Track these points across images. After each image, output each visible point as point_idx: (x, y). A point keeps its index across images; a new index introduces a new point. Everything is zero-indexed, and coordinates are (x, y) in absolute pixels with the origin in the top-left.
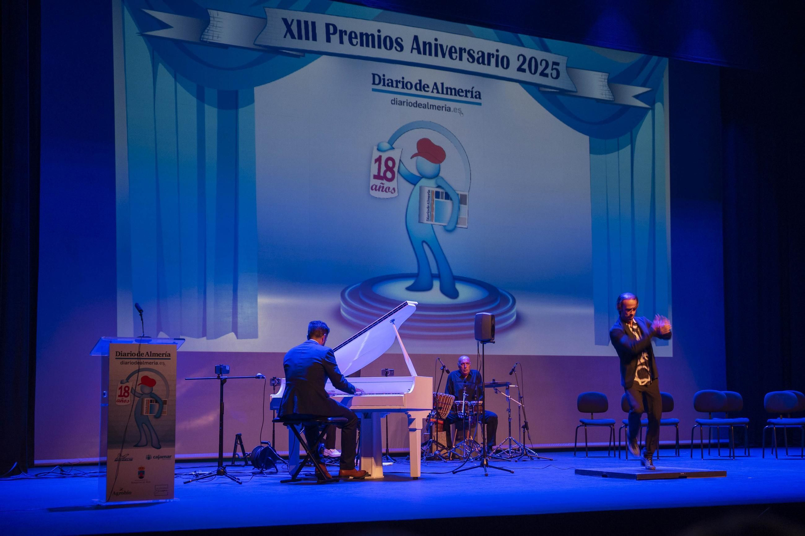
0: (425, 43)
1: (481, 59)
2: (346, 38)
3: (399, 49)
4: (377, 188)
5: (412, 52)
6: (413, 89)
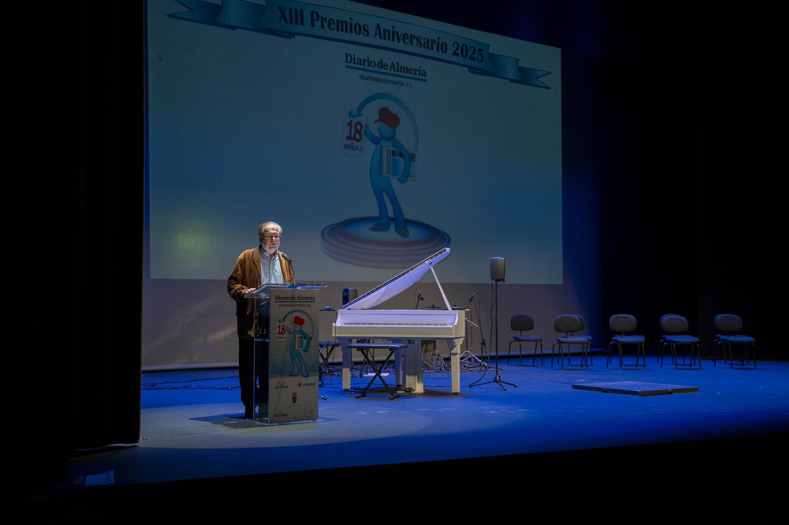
0: (385, 30)
1: (426, 44)
2: (326, 24)
3: (365, 34)
4: (349, 147)
5: (375, 37)
6: (376, 67)
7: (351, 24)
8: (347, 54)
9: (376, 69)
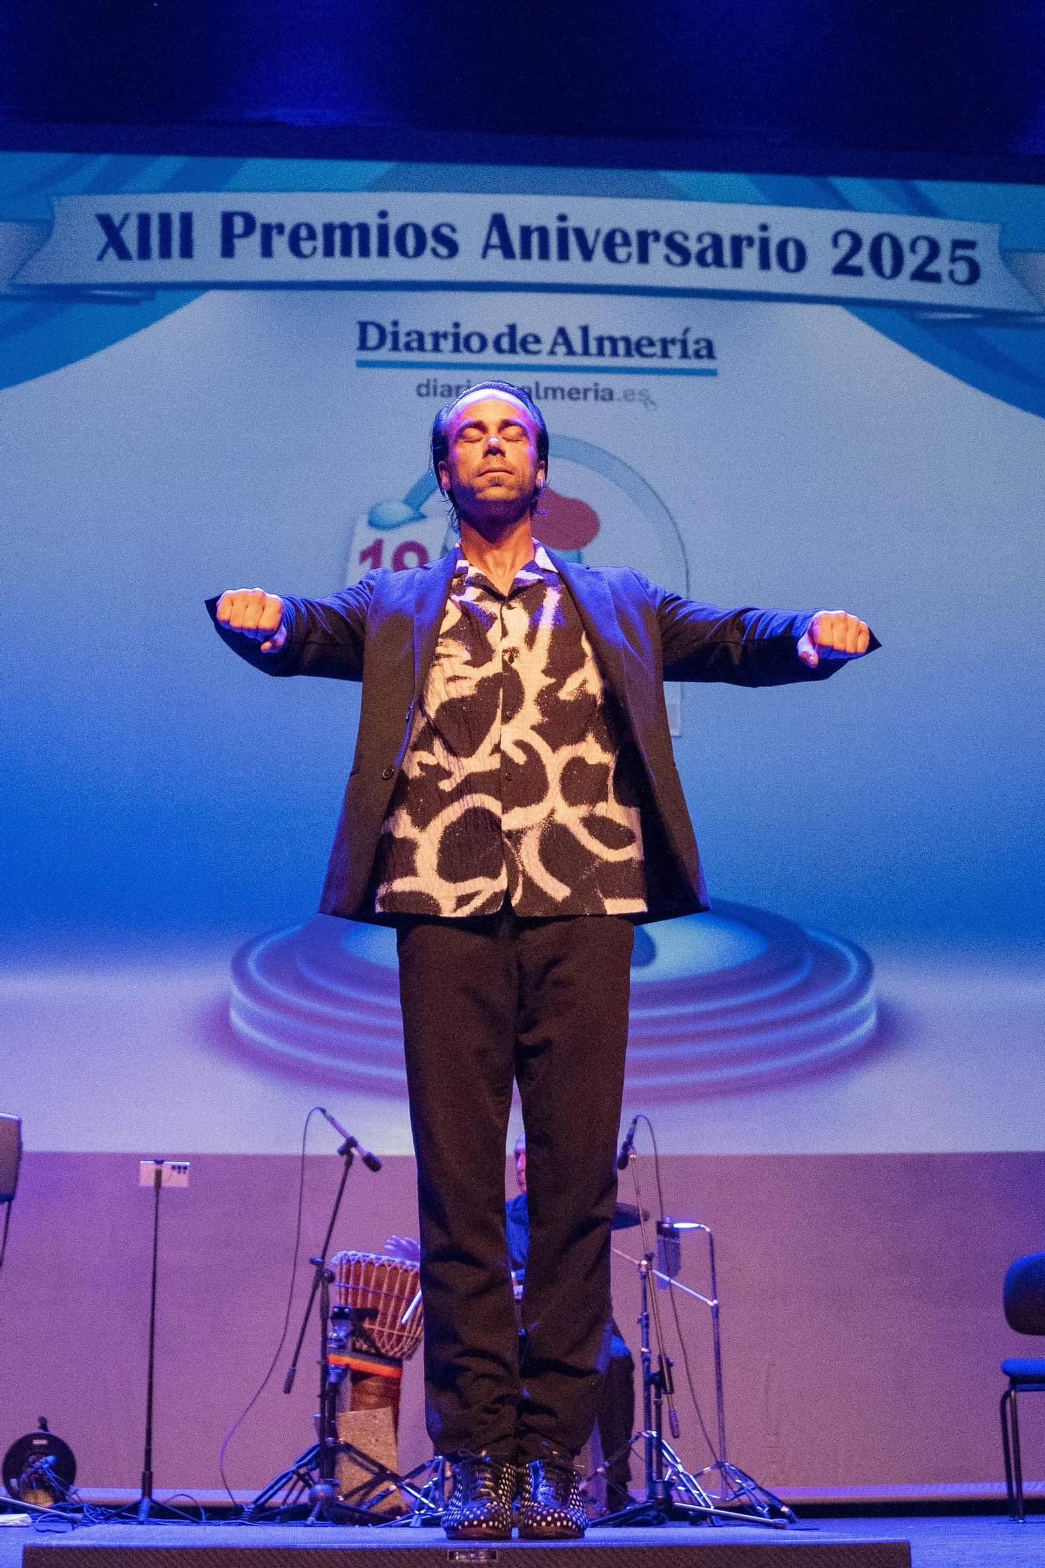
0: (526, 232)
1: (710, 253)
2: (280, 243)
3: (443, 251)
5: (484, 255)
6: (490, 349)
7: (383, 230)
8: (363, 326)
9: (490, 356)
